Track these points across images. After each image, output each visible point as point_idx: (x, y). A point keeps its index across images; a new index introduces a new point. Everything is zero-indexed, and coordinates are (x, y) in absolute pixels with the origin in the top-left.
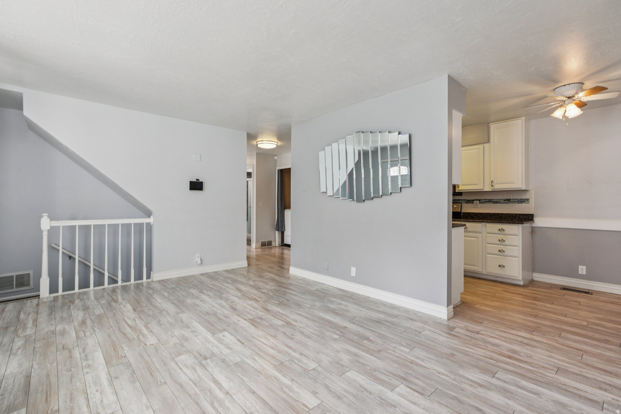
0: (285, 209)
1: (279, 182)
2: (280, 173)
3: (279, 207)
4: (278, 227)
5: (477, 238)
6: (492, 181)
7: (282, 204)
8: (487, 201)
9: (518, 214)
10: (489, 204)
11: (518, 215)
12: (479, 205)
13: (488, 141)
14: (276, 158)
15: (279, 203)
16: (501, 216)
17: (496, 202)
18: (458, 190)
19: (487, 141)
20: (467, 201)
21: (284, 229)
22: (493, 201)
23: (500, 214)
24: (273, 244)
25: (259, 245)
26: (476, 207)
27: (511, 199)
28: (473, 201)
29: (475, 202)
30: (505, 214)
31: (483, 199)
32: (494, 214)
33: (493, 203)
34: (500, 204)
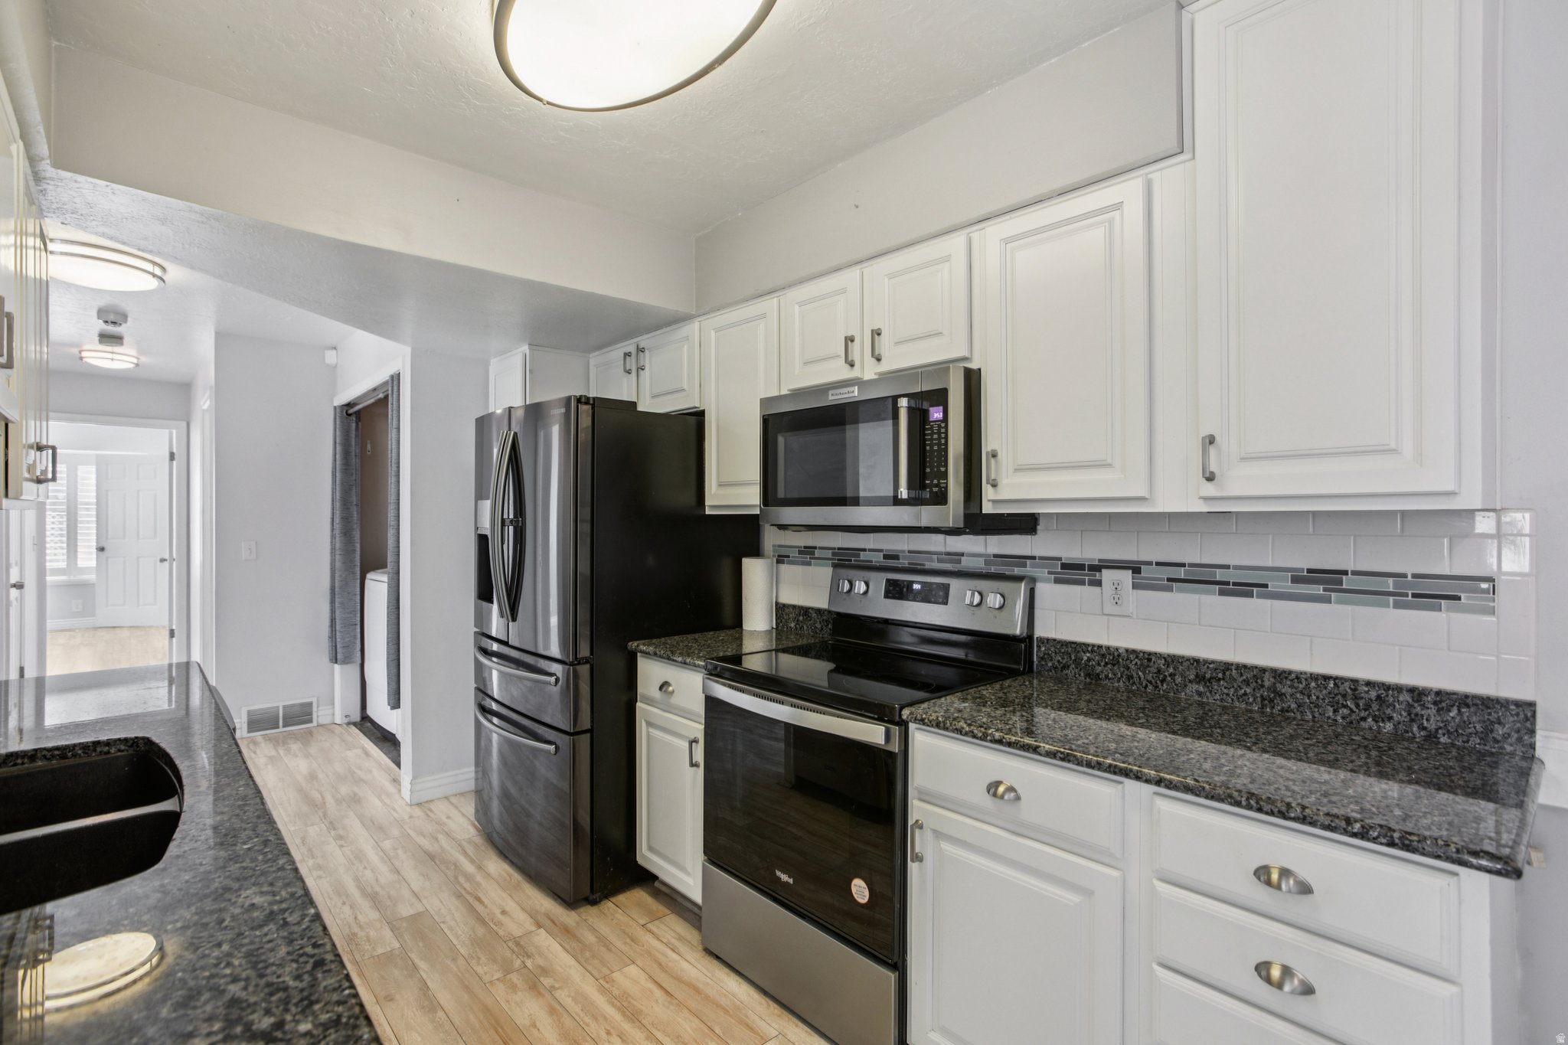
0: (365, 571)
2: (342, 422)
3: (339, 565)
4: (334, 647)
5: (1088, 893)
6: (1211, 440)
7: (354, 552)
8: (1181, 573)
9: (1399, 689)
10: (1196, 597)
11: (1405, 697)
12: (1135, 599)
13: (1181, 146)
14: (331, 357)
16: (1273, 689)
17: (1243, 589)
18: (994, 502)
19: (1172, 144)
20: (1065, 566)
21: (358, 654)
22: (1219, 575)
23: (1263, 670)
24: (321, 715)
26: (1116, 610)
27: (1345, 573)
28: (1097, 568)
29: (1107, 575)
30: (1298, 676)
31: (1154, 558)
32: (1227, 667)
33: (1222, 593)
34: (1268, 602)
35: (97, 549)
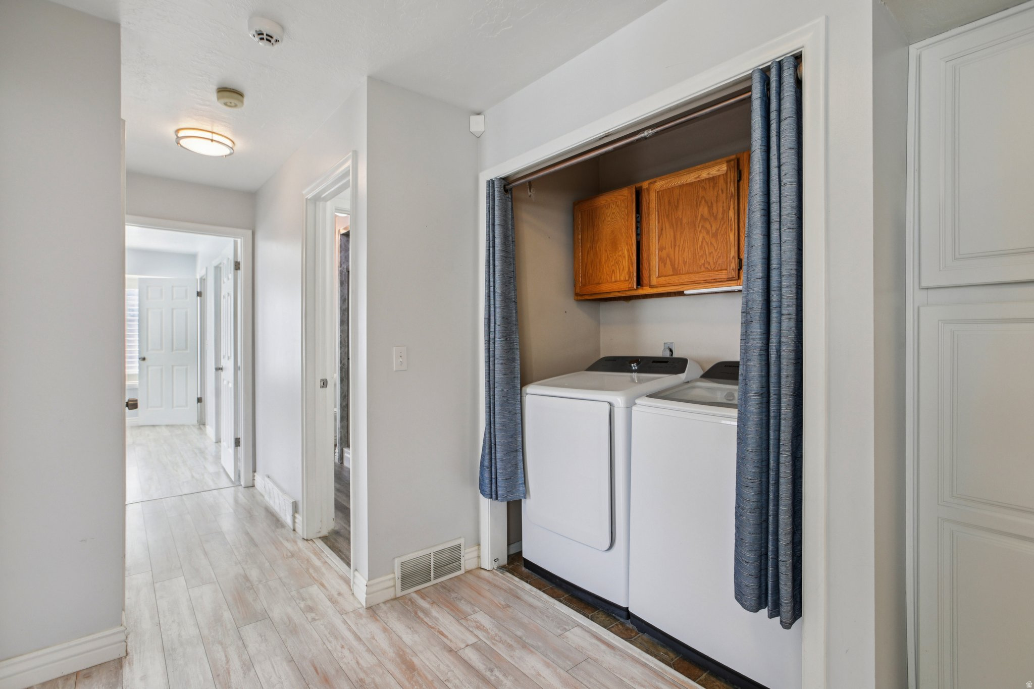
0: (524, 383)
1: (497, 241)
2: (501, 199)
3: (499, 376)
4: (494, 480)
7: (514, 360)
14: (477, 124)
15: (498, 352)
21: (522, 488)
24: (468, 561)
25: (391, 583)
35: (140, 359)
